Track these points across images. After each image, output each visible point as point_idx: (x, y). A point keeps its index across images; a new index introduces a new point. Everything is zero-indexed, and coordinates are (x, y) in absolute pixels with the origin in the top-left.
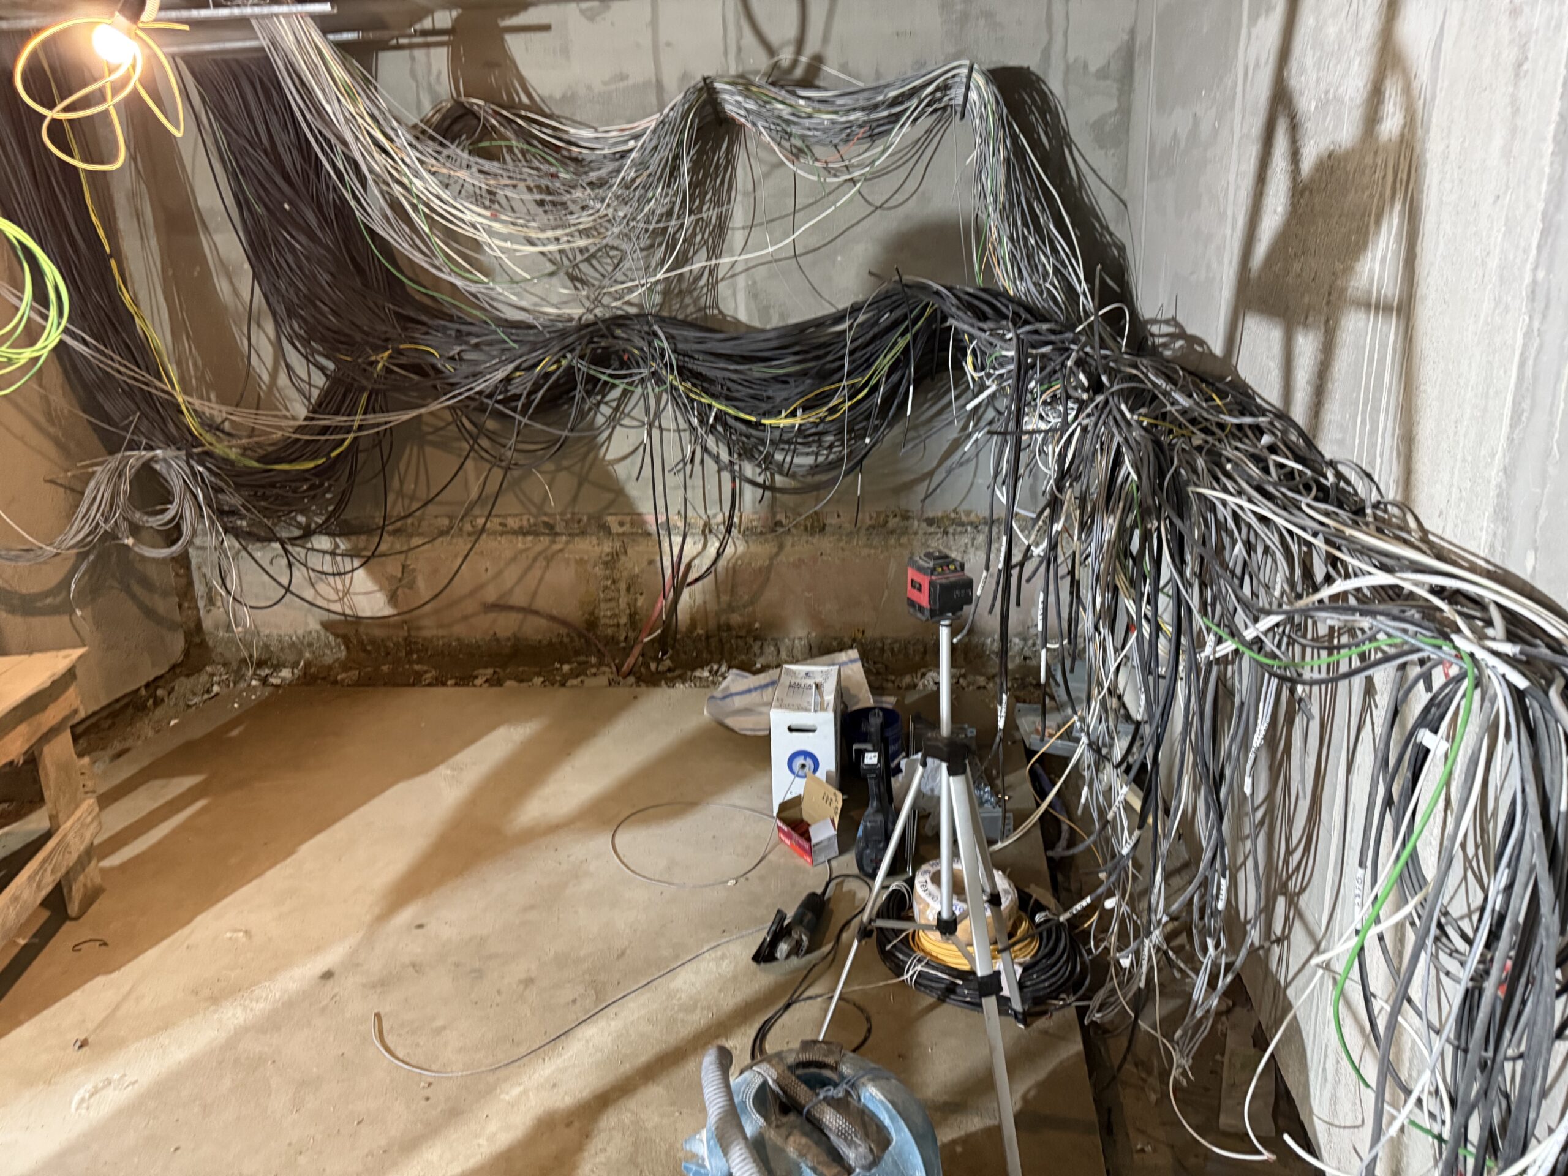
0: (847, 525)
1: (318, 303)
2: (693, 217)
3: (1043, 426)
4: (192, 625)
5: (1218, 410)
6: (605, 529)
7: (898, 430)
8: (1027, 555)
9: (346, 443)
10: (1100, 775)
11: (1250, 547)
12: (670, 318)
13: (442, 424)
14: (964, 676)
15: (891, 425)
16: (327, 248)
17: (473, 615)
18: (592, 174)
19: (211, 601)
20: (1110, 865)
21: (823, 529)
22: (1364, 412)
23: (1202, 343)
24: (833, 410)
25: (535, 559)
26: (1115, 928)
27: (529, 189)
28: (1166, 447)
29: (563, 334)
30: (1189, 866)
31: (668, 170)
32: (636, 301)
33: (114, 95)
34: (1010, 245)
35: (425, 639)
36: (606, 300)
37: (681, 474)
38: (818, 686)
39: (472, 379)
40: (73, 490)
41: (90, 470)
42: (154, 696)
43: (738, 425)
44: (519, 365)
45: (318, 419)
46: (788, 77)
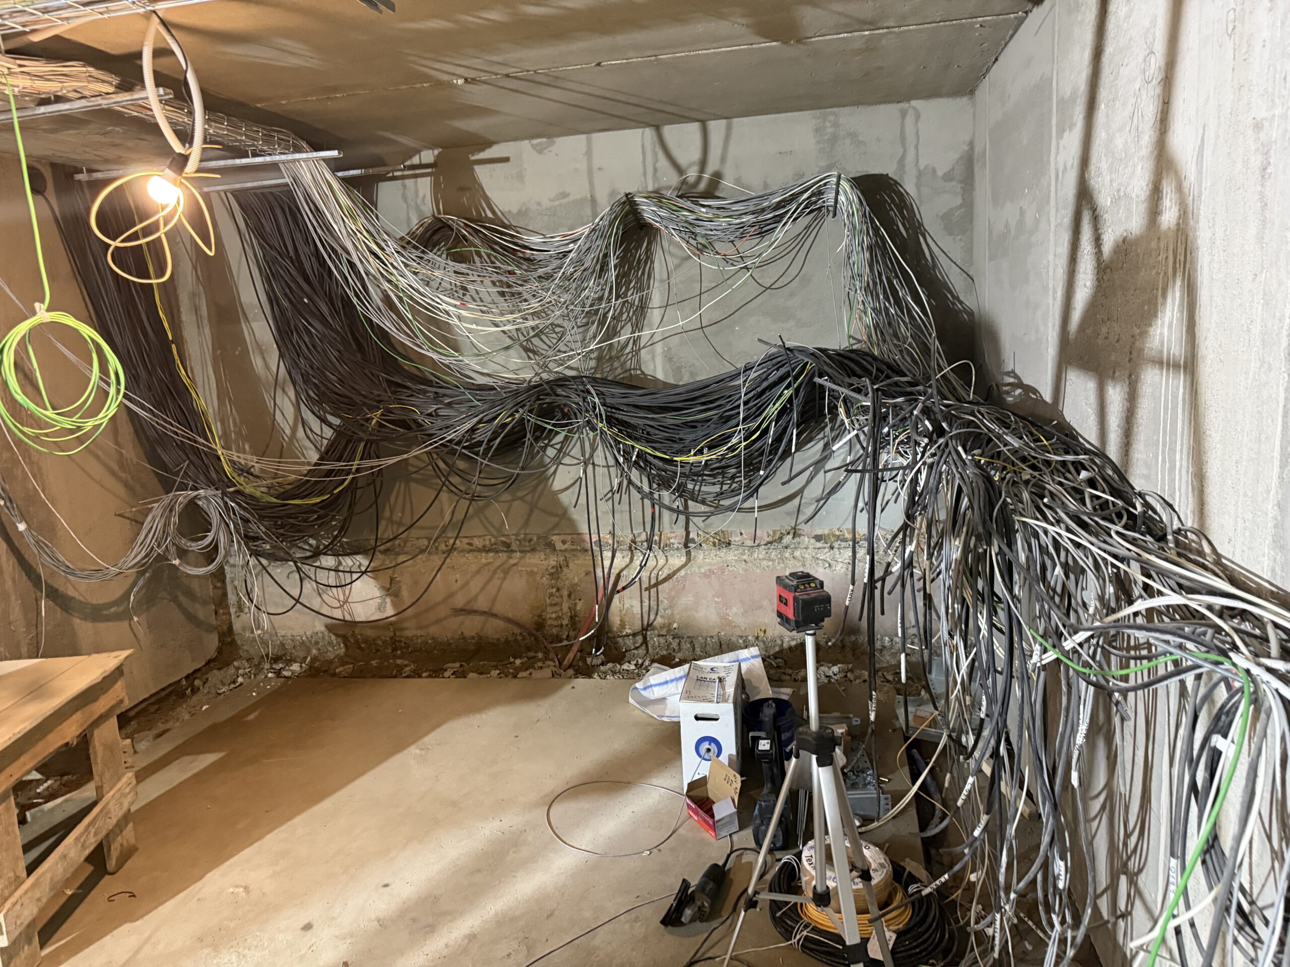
0: (748, 541)
1: (328, 373)
2: (620, 300)
3: (904, 462)
4: (225, 628)
5: (1045, 449)
6: (551, 546)
7: (785, 465)
8: (887, 572)
9: (346, 483)
11: (1067, 569)
12: (602, 379)
13: (422, 465)
14: (851, 671)
15: (779, 462)
16: (337, 332)
17: (445, 618)
18: (540, 270)
19: (239, 609)
21: (729, 544)
22: (1164, 452)
23: (1035, 391)
24: (731, 449)
25: (495, 572)
27: (494, 283)
28: (997, 481)
29: (516, 393)
31: (598, 267)
32: (575, 366)
33: (165, 226)
34: (873, 316)
35: (407, 638)
36: (551, 366)
37: (610, 501)
38: (721, 680)
39: (444, 431)
40: (136, 521)
41: (150, 506)
42: (192, 686)
43: (656, 462)
44: (481, 419)
45: (325, 465)
46: (694, 191)
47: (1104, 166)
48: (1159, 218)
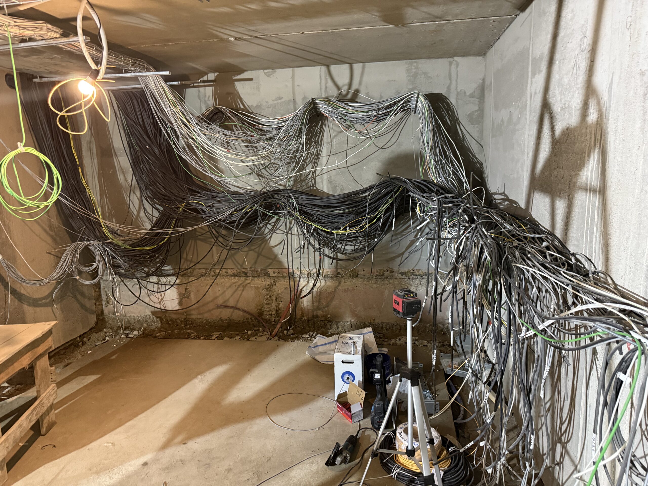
0: (367, 274)
1: (158, 184)
2: (306, 152)
3: (450, 236)
4: (100, 312)
5: (523, 231)
6: (268, 274)
7: (389, 235)
8: (444, 290)
9: (166, 240)
10: (477, 386)
11: (539, 290)
12: (296, 191)
13: (205, 232)
14: (417, 340)
15: (386, 234)
16: (162, 163)
17: (213, 310)
18: (267, 135)
19: (108, 302)
20: (482, 427)
21: (357, 276)
22: (586, 233)
23: (516, 203)
24: (361, 228)
25: (238, 287)
26: (484, 455)
27: (243, 141)
28: (502, 246)
29: (254, 197)
30: (517, 427)
31: (297, 134)
32: (283, 184)
33: (85, 106)
34: (434, 163)
35: (193, 319)
36: (271, 184)
37: (299, 252)
38: (355, 343)
39: (217, 215)
40: (57, 257)
41: (64, 249)
42: (82, 341)
43: (323, 233)
44: (236, 209)
45: (155, 230)
46: (345, 98)
47: (557, 92)
48: (587, 118)
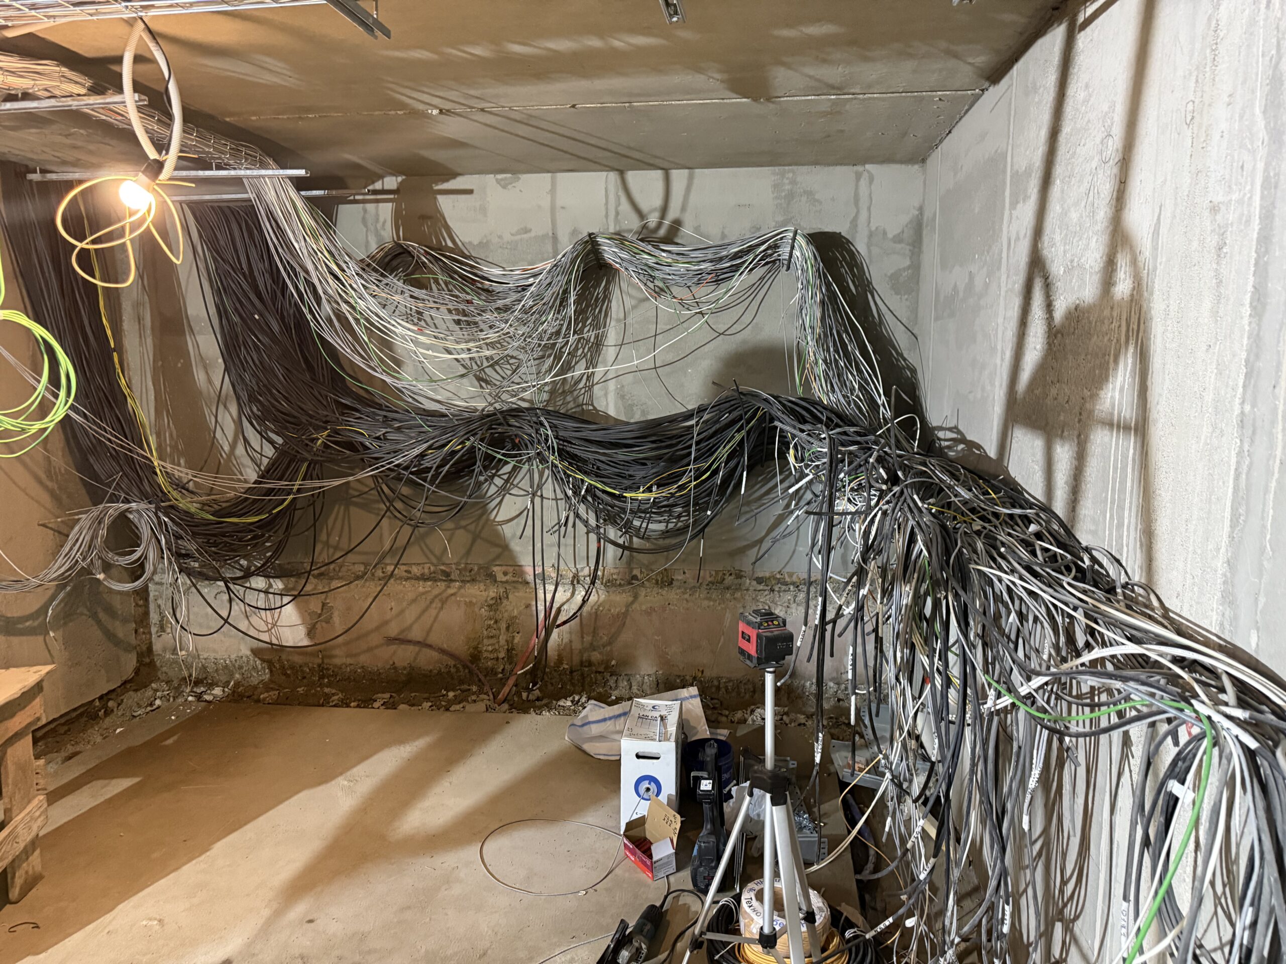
0: (691, 580)
1: (274, 391)
2: (576, 336)
3: (852, 509)
4: (144, 648)
5: (993, 502)
6: (492, 577)
7: (734, 505)
8: (839, 615)
9: (286, 503)
10: (902, 806)
11: (1022, 617)
12: (555, 412)
13: (366, 489)
14: (787, 714)
15: (727, 501)
16: (285, 349)
17: (377, 647)
18: (499, 302)
19: (162, 628)
20: (909, 888)
21: (671, 583)
22: (1112, 509)
23: (979, 447)
24: (681, 488)
25: (432, 602)
26: (914, 946)
27: (450, 311)
28: (951, 530)
29: (469, 421)
30: (979, 889)
31: (558, 302)
32: (528, 398)
33: (131, 232)
34: (824, 366)
35: (335, 666)
36: (505, 397)
37: (557, 534)
38: (662, 718)
39: (393, 455)
40: (60, 533)
41: (76, 517)
42: (105, 707)
43: (605, 497)
44: (432, 445)
45: (265, 483)
46: (654, 236)
47: (1057, 237)
48: (1112, 289)
